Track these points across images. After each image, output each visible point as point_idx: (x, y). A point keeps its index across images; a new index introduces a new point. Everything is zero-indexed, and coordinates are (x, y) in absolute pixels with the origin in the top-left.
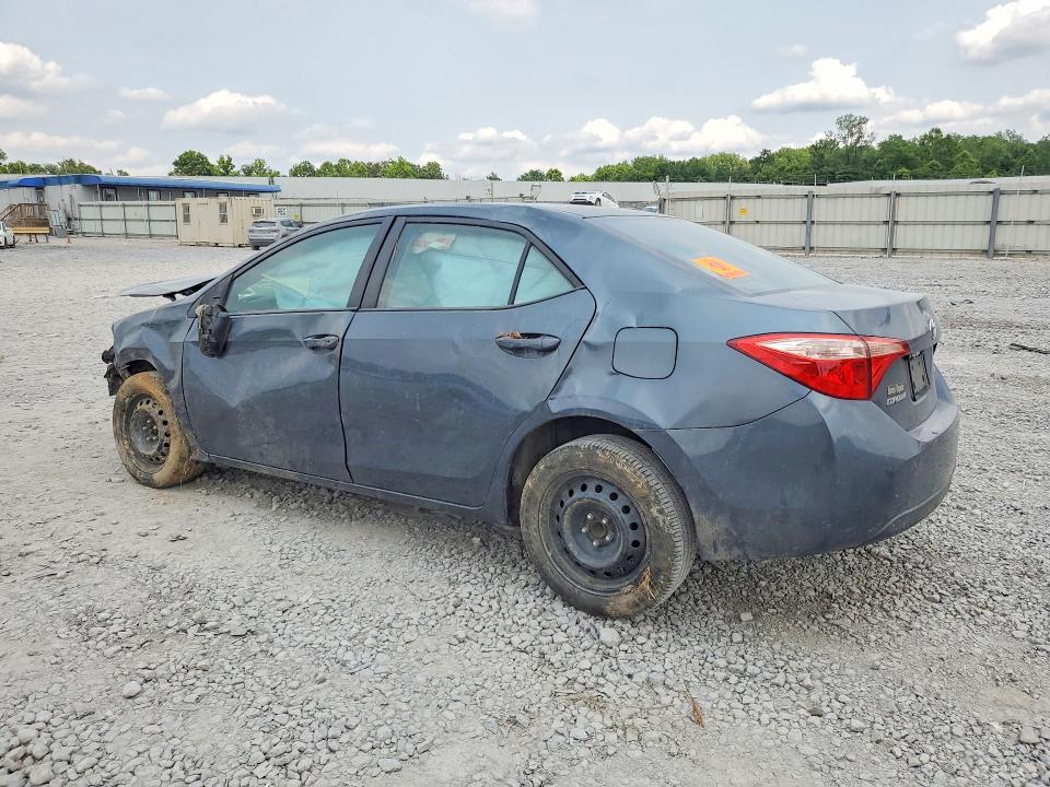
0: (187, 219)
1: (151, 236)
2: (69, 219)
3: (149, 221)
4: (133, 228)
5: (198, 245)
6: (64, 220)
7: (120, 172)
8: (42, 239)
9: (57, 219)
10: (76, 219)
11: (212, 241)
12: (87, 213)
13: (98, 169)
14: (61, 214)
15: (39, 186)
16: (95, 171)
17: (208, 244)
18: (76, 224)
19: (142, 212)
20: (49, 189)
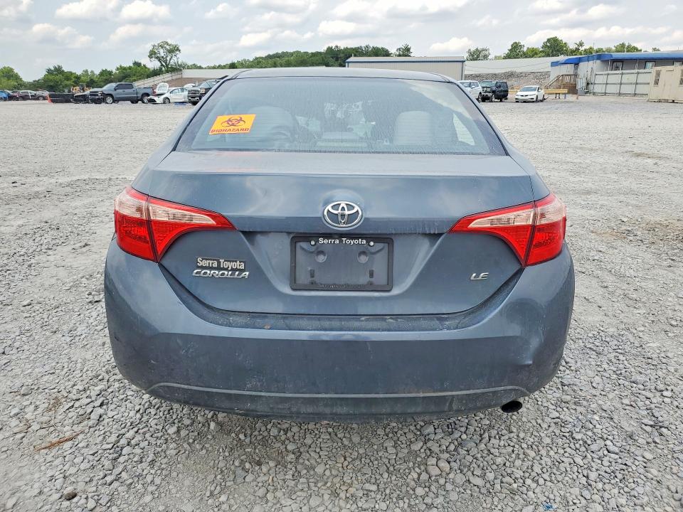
0: (657, 82)
1: (635, 94)
2: (588, 84)
3: (637, 84)
4: (625, 89)
5: (660, 101)
6: (585, 85)
7: (655, 49)
8: (562, 97)
9: (581, 84)
10: (592, 84)
11: (671, 99)
12: (600, 79)
13: (639, 49)
14: (584, 81)
15: (576, 63)
16: (637, 50)
17: (667, 101)
18: (591, 87)
19: (632, 78)
20: (581, 64)
